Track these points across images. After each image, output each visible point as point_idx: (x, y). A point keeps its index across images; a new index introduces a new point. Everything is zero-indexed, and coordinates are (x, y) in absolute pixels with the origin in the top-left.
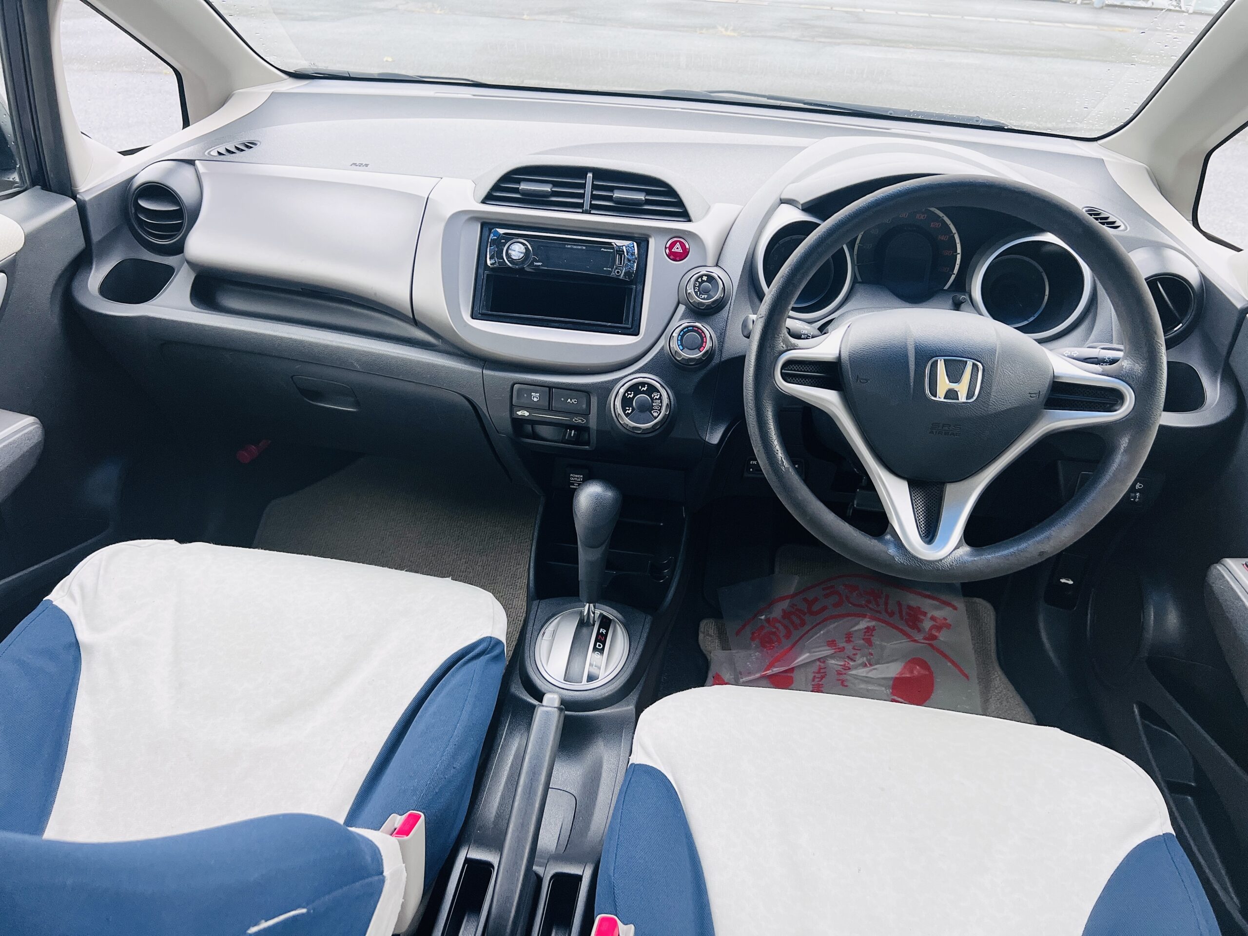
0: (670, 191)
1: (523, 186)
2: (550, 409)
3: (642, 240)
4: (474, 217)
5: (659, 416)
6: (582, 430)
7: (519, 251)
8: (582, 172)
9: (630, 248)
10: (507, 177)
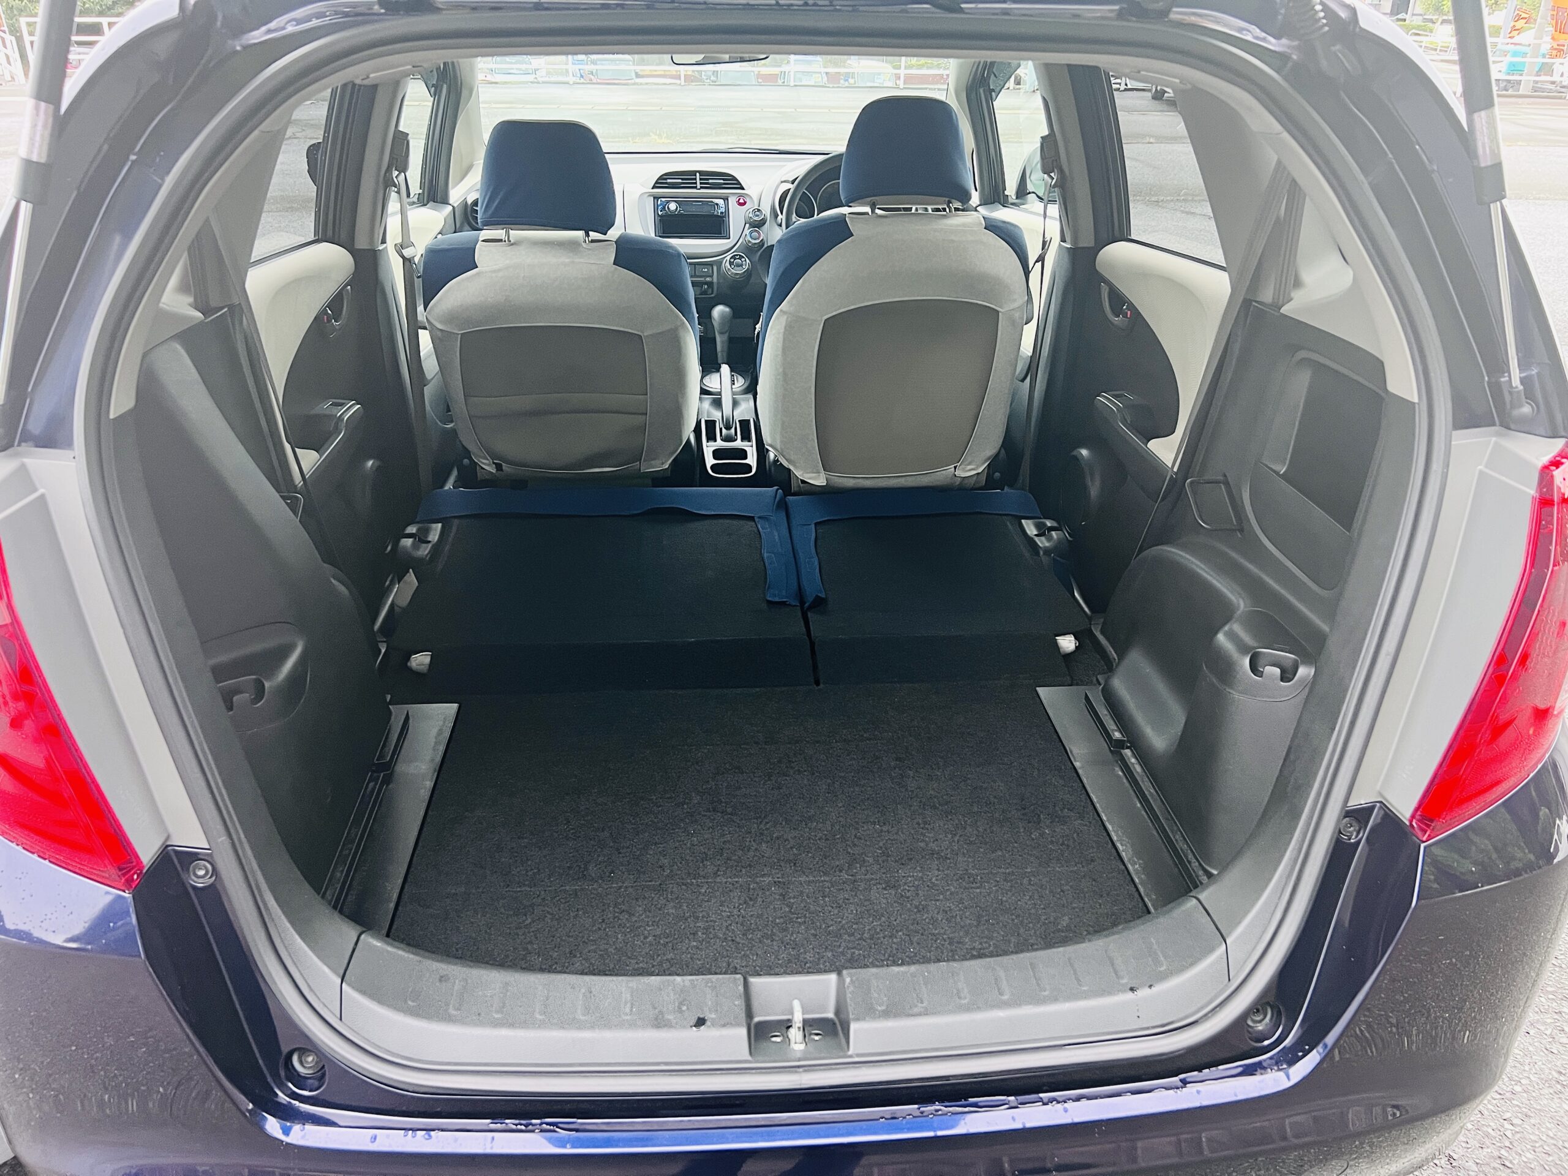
0: (734, 179)
1: (669, 181)
3: (726, 199)
4: (651, 195)
5: (745, 268)
6: (710, 284)
7: (673, 206)
8: (694, 173)
9: (721, 202)
10: (661, 178)
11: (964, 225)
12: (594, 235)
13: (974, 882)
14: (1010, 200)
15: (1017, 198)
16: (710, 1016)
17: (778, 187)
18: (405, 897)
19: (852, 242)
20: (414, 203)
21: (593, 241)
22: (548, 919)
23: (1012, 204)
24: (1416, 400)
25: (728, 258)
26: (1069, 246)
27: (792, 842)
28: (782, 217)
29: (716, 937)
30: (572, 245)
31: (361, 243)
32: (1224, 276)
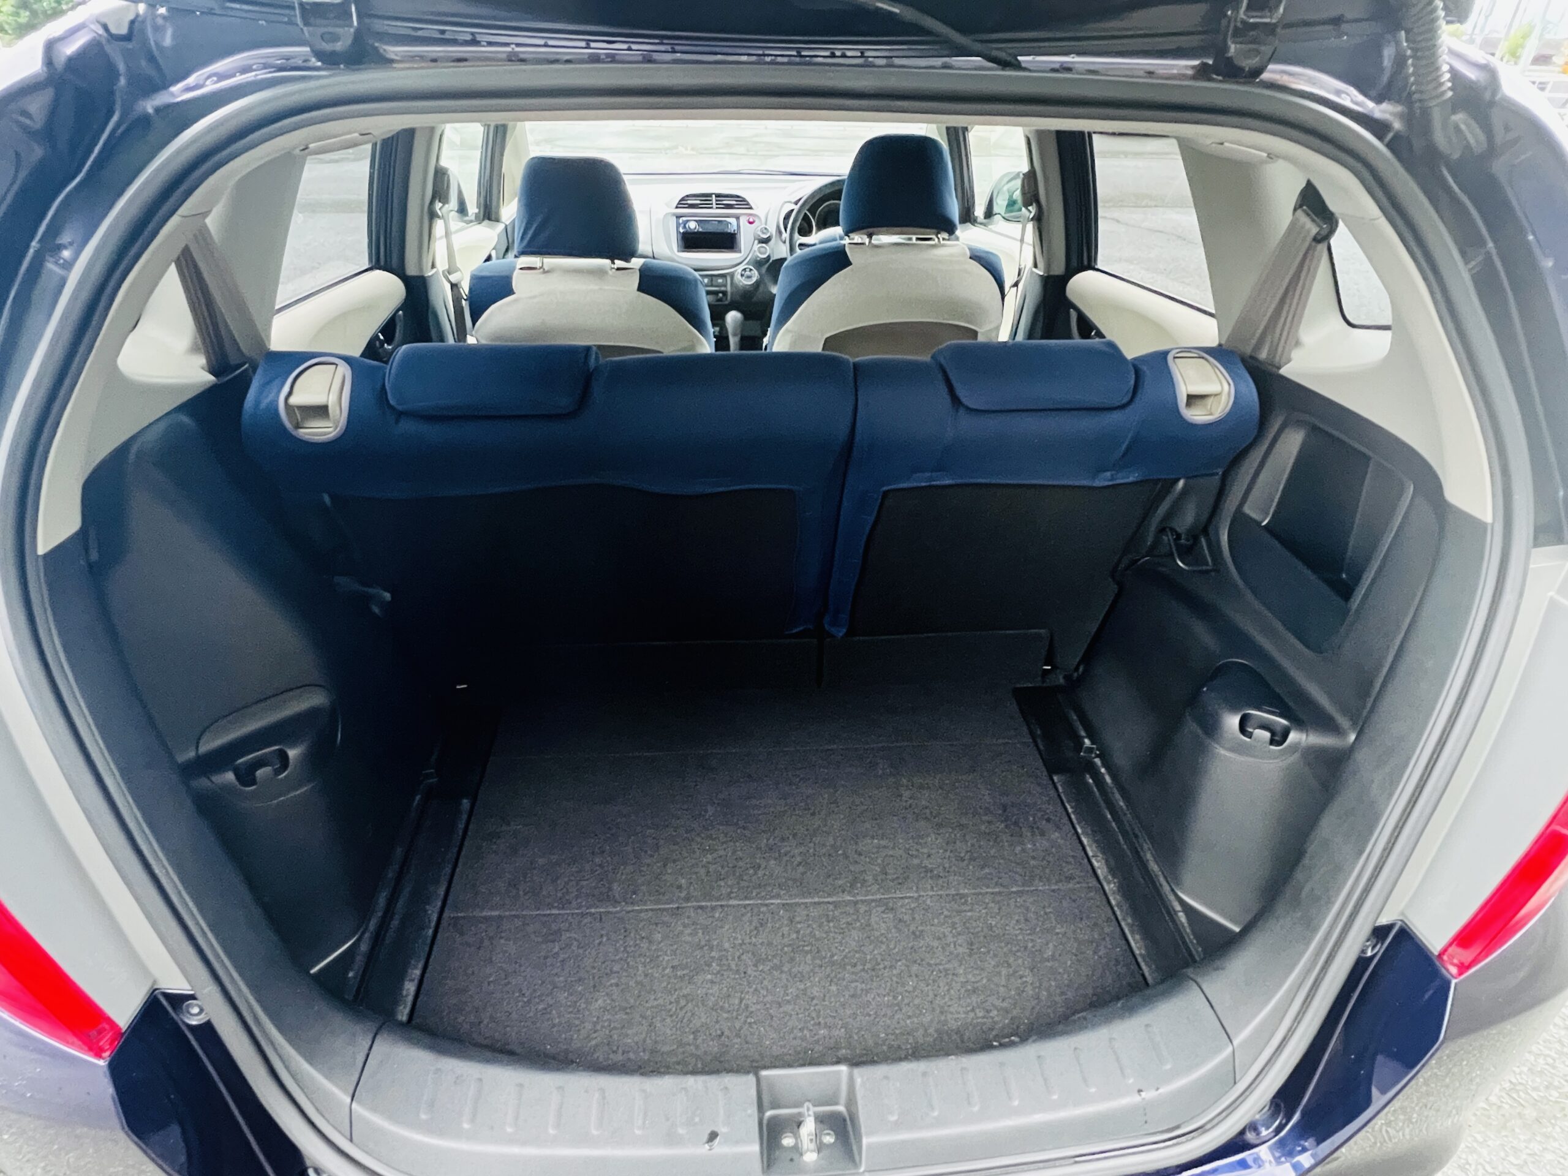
0: (744, 200)
1: (689, 202)
2: (712, 286)
3: (738, 218)
4: (674, 214)
5: (754, 279)
6: (725, 293)
7: (692, 225)
8: (710, 195)
9: (733, 221)
10: (683, 199)
11: (952, 255)
12: (619, 263)
13: (966, 903)
14: (979, 220)
15: (985, 218)
16: (722, 1130)
17: (782, 207)
18: (444, 923)
19: (852, 270)
20: (471, 221)
21: (618, 269)
22: (574, 948)
23: (981, 224)
24: (1488, 518)
25: (740, 271)
26: (1041, 273)
27: (799, 859)
28: (786, 235)
29: (729, 969)
30: (600, 273)
31: (411, 270)
32: (1213, 323)
